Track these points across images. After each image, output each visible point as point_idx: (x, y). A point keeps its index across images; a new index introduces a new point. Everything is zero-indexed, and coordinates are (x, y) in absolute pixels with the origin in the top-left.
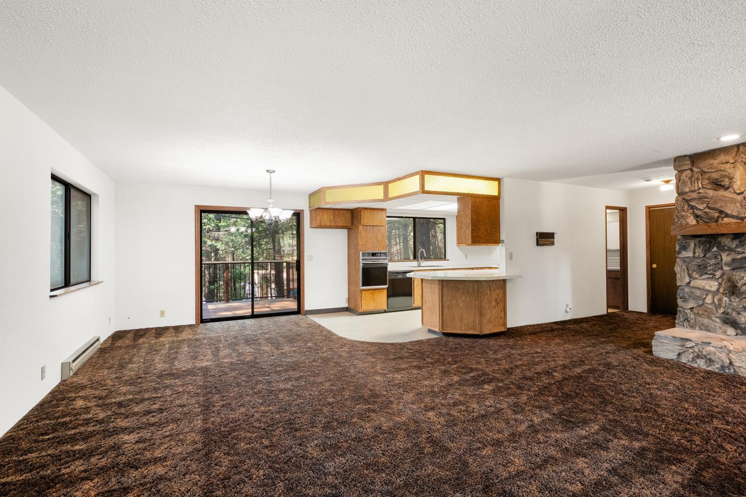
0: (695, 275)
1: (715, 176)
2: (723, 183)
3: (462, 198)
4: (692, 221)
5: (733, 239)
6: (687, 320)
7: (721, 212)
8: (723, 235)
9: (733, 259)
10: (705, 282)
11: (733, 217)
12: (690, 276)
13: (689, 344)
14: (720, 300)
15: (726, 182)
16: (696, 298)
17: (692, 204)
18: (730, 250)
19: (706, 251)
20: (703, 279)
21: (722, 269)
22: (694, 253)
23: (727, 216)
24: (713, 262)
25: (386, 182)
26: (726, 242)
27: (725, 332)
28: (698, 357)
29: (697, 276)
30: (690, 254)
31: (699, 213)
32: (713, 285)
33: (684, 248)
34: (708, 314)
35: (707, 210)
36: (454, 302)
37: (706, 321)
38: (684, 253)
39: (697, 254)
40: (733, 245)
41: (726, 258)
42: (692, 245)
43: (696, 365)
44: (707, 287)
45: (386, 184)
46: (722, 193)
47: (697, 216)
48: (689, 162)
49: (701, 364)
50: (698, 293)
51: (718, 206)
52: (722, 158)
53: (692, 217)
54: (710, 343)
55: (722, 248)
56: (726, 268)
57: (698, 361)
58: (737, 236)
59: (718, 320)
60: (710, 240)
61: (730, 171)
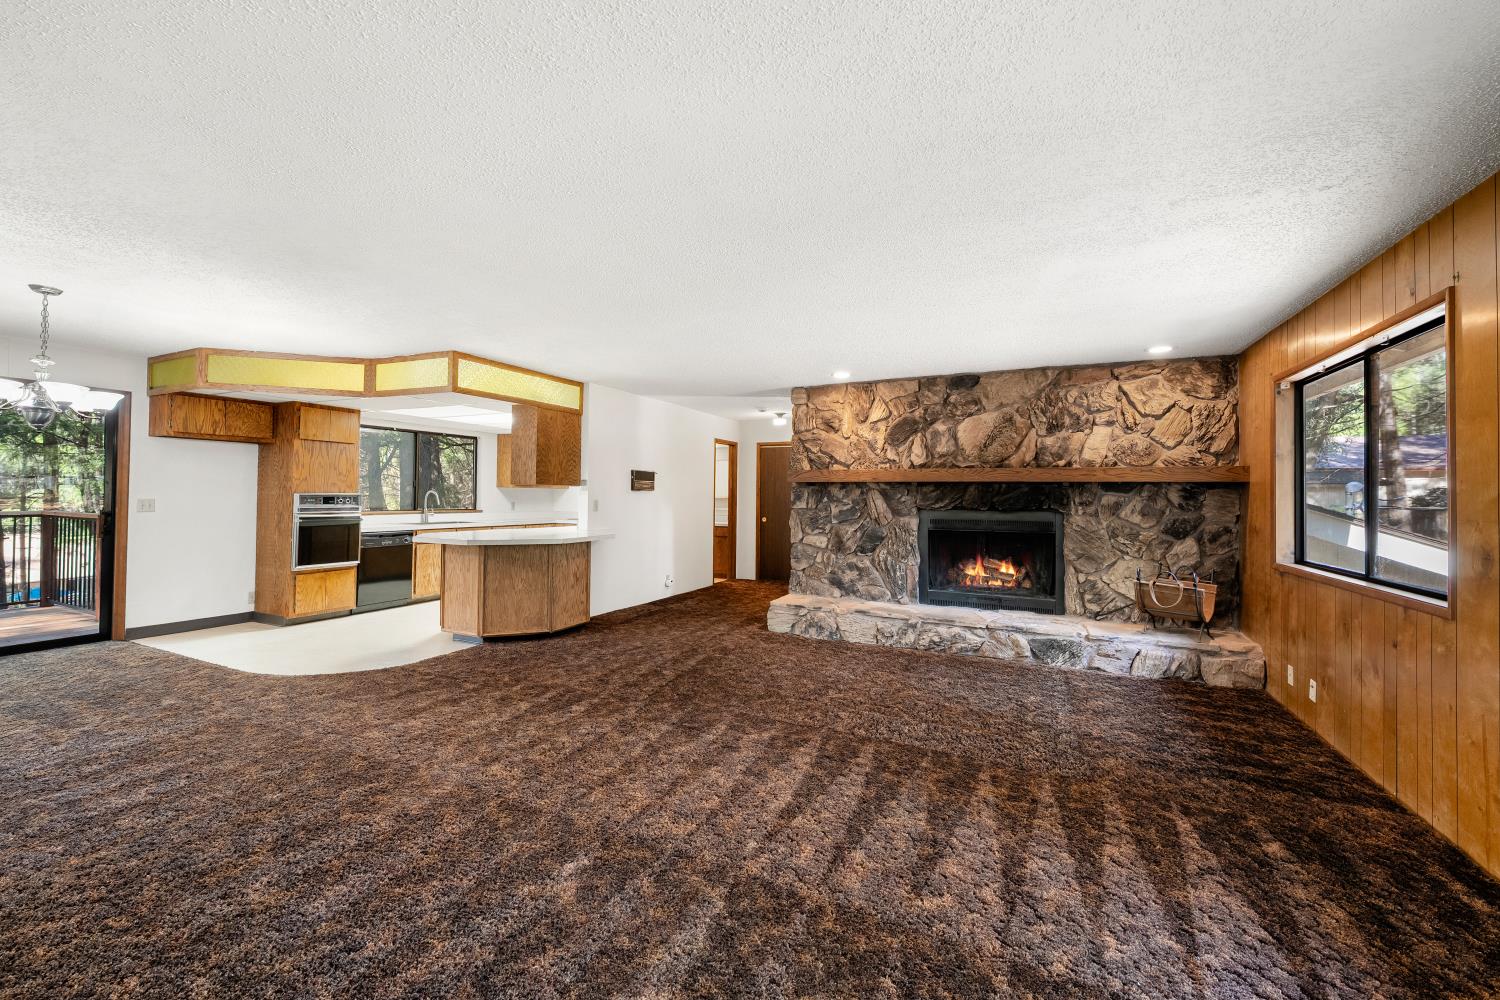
0: (807, 530)
1: (828, 415)
2: (834, 425)
3: (522, 406)
4: (806, 466)
5: (841, 488)
6: (799, 584)
7: (832, 457)
8: (833, 483)
9: (840, 512)
10: (816, 537)
11: (841, 463)
12: (803, 531)
13: (803, 612)
14: (829, 558)
15: (836, 425)
16: (809, 557)
17: (806, 445)
18: (839, 501)
19: (819, 501)
20: (816, 535)
21: (831, 522)
22: (807, 504)
23: (837, 462)
24: (823, 514)
25: (371, 360)
26: (835, 491)
27: (831, 595)
28: (810, 625)
29: (809, 531)
30: (804, 505)
31: (813, 457)
32: (822, 541)
33: (798, 498)
34: (818, 574)
35: (820, 454)
36: (507, 582)
37: (816, 583)
38: (798, 503)
39: (810, 506)
40: (841, 493)
41: (834, 510)
42: (806, 495)
43: (807, 636)
44: (818, 544)
45: (371, 365)
46: (832, 435)
47: (811, 461)
48: (805, 396)
49: (813, 634)
50: (810, 551)
51: (829, 450)
52: (834, 396)
53: (806, 462)
54: (820, 608)
55: (832, 499)
56: (834, 521)
57: (810, 630)
58: (844, 485)
59: (826, 581)
60: (821, 489)
61: (840, 411)
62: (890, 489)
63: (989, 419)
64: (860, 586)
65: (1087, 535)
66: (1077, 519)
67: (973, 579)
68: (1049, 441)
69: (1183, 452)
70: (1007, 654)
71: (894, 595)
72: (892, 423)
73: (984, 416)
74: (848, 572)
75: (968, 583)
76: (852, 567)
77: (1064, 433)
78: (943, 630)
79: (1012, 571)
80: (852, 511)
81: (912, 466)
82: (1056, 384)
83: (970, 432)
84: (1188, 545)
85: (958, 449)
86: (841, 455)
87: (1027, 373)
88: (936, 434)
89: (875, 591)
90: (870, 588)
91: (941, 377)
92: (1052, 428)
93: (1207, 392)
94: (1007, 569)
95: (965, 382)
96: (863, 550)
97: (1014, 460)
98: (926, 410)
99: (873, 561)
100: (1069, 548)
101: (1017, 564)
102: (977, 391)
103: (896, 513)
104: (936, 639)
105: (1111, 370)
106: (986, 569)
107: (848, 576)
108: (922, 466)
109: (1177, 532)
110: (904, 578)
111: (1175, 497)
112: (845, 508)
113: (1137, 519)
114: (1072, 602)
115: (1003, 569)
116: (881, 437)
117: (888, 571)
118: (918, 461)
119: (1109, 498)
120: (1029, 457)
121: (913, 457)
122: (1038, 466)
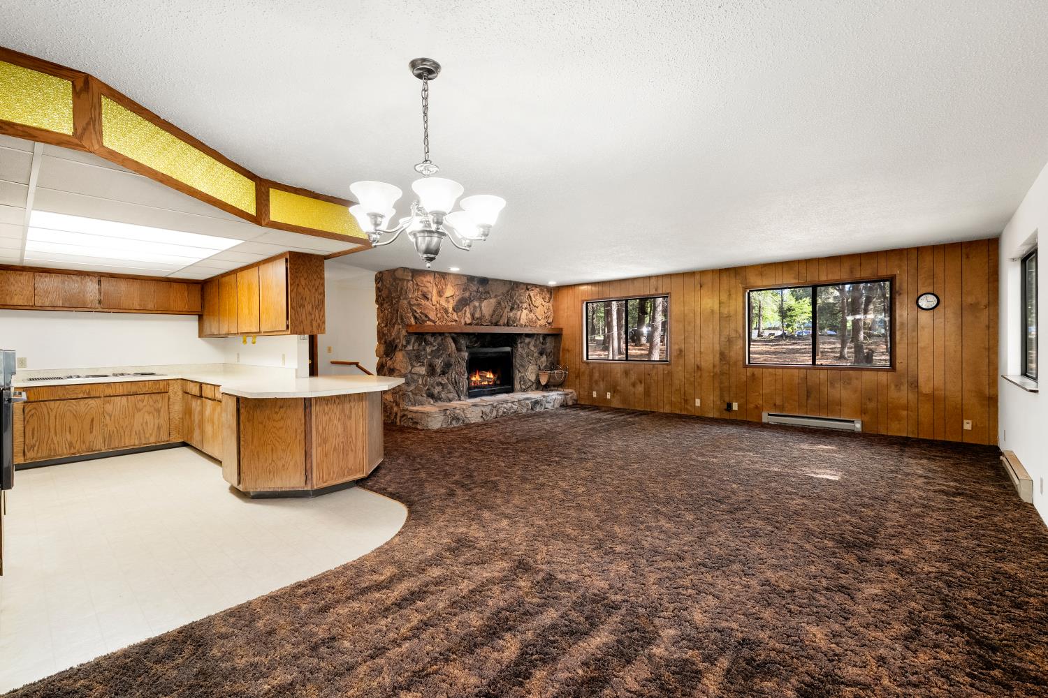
0: (415, 364)
1: (425, 289)
2: (427, 296)
4: (413, 321)
5: (432, 336)
6: (410, 400)
7: (426, 316)
8: (427, 333)
9: (432, 351)
11: (431, 321)
12: (412, 364)
13: (448, 413)
14: (426, 381)
15: (429, 296)
16: (414, 382)
17: (414, 308)
18: (431, 344)
19: (420, 345)
20: (418, 367)
21: (427, 357)
22: (413, 347)
23: (429, 320)
24: (422, 353)
26: (429, 338)
27: (429, 403)
30: (411, 348)
31: (417, 315)
32: (423, 370)
33: (408, 342)
34: (420, 392)
35: (420, 314)
37: (420, 398)
38: (408, 346)
39: (415, 348)
40: (431, 340)
41: (428, 350)
42: (413, 340)
44: (421, 372)
46: (427, 303)
47: (415, 318)
48: (411, 274)
50: (416, 377)
51: (426, 312)
52: (428, 278)
53: (413, 318)
55: (427, 343)
56: (429, 357)
58: (433, 334)
59: (425, 395)
60: (421, 336)
61: (430, 289)
62: (456, 337)
63: (493, 301)
64: (443, 395)
65: (521, 356)
66: (521, 350)
67: (475, 382)
68: (511, 314)
69: (543, 322)
70: (524, 411)
71: (459, 396)
72: (456, 299)
73: (491, 300)
74: (436, 387)
75: (473, 385)
76: (439, 384)
77: (514, 312)
78: (505, 405)
79: (492, 376)
80: (438, 350)
81: (465, 324)
82: (513, 289)
83: (487, 307)
84: (544, 358)
85: (482, 317)
86: (432, 315)
87: (504, 282)
88: (475, 307)
89: (451, 396)
90: (448, 395)
91: (476, 277)
92: (512, 309)
93: (547, 300)
94: (490, 375)
95: (484, 281)
96: (443, 373)
97: (501, 322)
98: (471, 294)
99: (448, 379)
100: (517, 362)
101: (494, 373)
102: (488, 287)
103: (459, 350)
104: (505, 410)
105: (528, 286)
106: (481, 376)
107: (437, 390)
108: (470, 324)
109: (541, 354)
110: (463, 386)
111: (541, 339)
112: (434, 349)
113: (533, 348)
114: (517, 386)
115: (488, 376)
116: (450, 307)
117: (455, 383)
118: (468, 321)
119: (527, 340)
120: (506, 321)
121: (466, 319)
122: (508, 326)
